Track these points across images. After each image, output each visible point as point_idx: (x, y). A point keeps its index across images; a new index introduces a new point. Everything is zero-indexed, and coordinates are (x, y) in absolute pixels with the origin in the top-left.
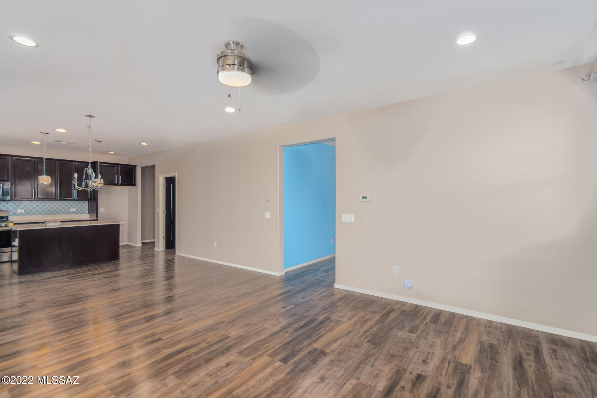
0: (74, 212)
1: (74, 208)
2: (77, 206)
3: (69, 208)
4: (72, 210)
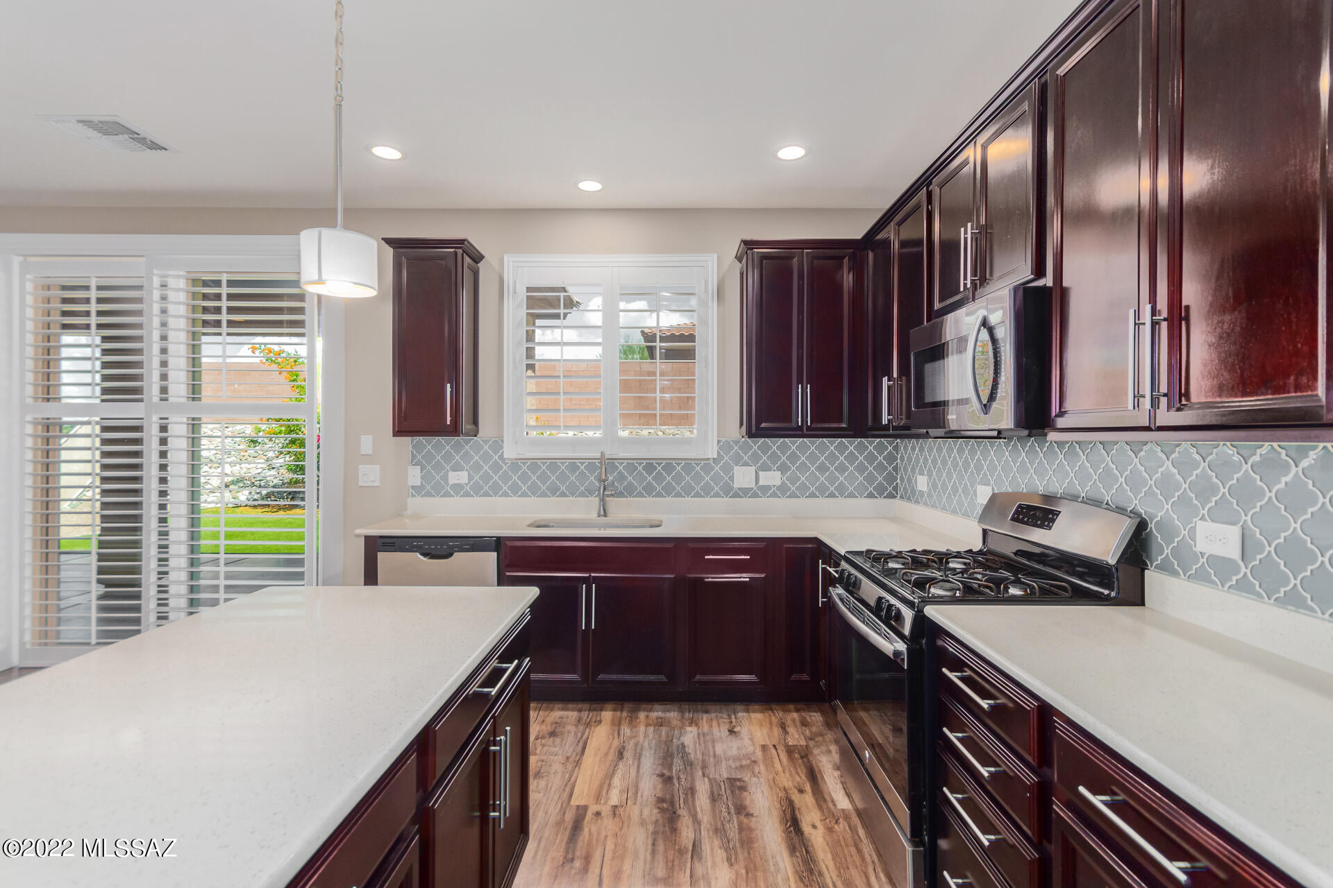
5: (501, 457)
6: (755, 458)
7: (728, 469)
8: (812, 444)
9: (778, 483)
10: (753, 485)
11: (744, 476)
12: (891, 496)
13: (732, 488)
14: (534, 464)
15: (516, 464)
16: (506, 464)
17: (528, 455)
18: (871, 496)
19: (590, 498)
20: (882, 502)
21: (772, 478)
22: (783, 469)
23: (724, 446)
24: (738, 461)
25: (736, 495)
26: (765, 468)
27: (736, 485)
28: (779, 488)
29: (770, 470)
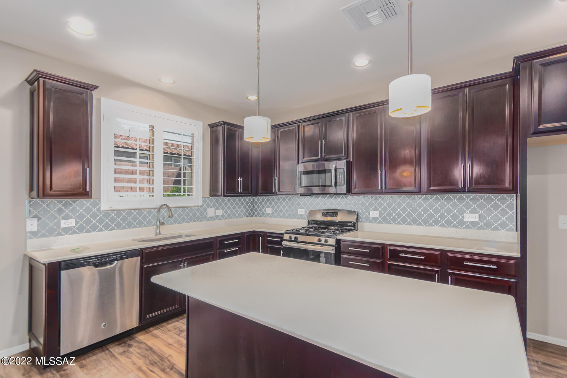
0: (474, 224)
1: (473, 211)
2: (481, 207)
3: (462, 212)
4: (472, 217)
5: (99, 210)
6: (214, 205)
7: (205, 210)
8: (242, 199)
9: (222, 214)
10: (214, 216)
11: (211, 212)
12: (252, 216)
13: (206, 217)
14: (119, 212)
15: (107, 213)
16: (101, 213)
17: (114, 208)
18: (247, 216)
19: (149, 227)
20: (250, 218)
21: (220, 212)
22: (223, 209)
23: (204, 201)
24: (208, 206)
25: (208, 220)
26: (217, 209)
27: (208, 216)
28: (222, 216)
29: (219, 209)
